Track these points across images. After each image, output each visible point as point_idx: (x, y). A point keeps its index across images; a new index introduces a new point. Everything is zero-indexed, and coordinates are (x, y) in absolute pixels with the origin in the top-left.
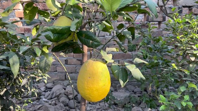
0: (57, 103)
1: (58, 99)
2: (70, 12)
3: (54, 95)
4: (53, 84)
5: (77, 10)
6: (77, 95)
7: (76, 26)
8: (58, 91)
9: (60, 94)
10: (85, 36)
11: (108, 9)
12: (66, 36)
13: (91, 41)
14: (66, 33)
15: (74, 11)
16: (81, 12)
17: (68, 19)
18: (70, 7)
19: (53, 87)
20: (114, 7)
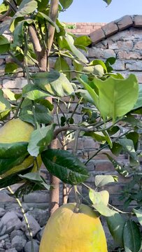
0: (7, 246)
1: (10, 238)
2: (30, 112)
3: (4, 229)
4: (4, 210)
5: (43, 108)
6: (40, 231)
7: (39, 147)
8: (10, 223)
9: (13, 229)
10: (57, 160)
11: (107, 111)
12: (18, 160)
13: (69, 171)
14: (18, 156)
15: (37, 110)
16: (51, 110)
17: (27, 125)
18: (31, 103)
19: (3, 215)
20: (121, 108)
